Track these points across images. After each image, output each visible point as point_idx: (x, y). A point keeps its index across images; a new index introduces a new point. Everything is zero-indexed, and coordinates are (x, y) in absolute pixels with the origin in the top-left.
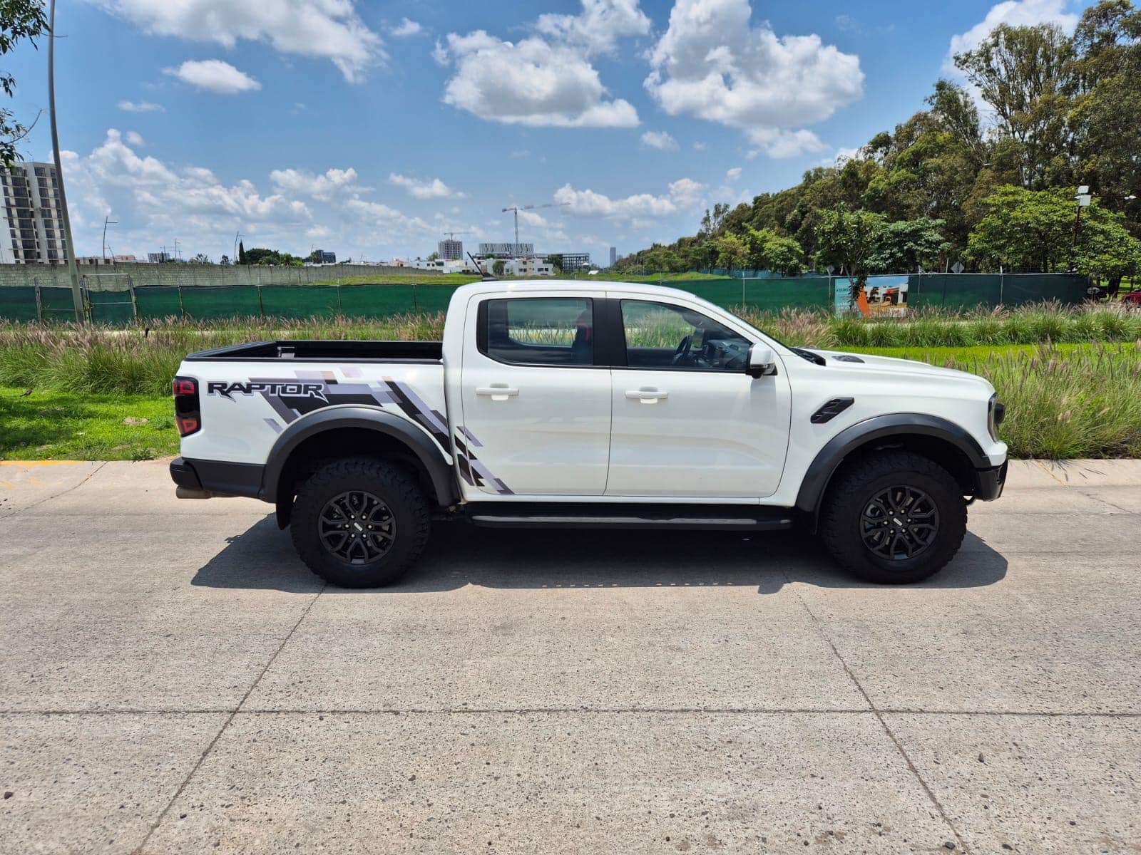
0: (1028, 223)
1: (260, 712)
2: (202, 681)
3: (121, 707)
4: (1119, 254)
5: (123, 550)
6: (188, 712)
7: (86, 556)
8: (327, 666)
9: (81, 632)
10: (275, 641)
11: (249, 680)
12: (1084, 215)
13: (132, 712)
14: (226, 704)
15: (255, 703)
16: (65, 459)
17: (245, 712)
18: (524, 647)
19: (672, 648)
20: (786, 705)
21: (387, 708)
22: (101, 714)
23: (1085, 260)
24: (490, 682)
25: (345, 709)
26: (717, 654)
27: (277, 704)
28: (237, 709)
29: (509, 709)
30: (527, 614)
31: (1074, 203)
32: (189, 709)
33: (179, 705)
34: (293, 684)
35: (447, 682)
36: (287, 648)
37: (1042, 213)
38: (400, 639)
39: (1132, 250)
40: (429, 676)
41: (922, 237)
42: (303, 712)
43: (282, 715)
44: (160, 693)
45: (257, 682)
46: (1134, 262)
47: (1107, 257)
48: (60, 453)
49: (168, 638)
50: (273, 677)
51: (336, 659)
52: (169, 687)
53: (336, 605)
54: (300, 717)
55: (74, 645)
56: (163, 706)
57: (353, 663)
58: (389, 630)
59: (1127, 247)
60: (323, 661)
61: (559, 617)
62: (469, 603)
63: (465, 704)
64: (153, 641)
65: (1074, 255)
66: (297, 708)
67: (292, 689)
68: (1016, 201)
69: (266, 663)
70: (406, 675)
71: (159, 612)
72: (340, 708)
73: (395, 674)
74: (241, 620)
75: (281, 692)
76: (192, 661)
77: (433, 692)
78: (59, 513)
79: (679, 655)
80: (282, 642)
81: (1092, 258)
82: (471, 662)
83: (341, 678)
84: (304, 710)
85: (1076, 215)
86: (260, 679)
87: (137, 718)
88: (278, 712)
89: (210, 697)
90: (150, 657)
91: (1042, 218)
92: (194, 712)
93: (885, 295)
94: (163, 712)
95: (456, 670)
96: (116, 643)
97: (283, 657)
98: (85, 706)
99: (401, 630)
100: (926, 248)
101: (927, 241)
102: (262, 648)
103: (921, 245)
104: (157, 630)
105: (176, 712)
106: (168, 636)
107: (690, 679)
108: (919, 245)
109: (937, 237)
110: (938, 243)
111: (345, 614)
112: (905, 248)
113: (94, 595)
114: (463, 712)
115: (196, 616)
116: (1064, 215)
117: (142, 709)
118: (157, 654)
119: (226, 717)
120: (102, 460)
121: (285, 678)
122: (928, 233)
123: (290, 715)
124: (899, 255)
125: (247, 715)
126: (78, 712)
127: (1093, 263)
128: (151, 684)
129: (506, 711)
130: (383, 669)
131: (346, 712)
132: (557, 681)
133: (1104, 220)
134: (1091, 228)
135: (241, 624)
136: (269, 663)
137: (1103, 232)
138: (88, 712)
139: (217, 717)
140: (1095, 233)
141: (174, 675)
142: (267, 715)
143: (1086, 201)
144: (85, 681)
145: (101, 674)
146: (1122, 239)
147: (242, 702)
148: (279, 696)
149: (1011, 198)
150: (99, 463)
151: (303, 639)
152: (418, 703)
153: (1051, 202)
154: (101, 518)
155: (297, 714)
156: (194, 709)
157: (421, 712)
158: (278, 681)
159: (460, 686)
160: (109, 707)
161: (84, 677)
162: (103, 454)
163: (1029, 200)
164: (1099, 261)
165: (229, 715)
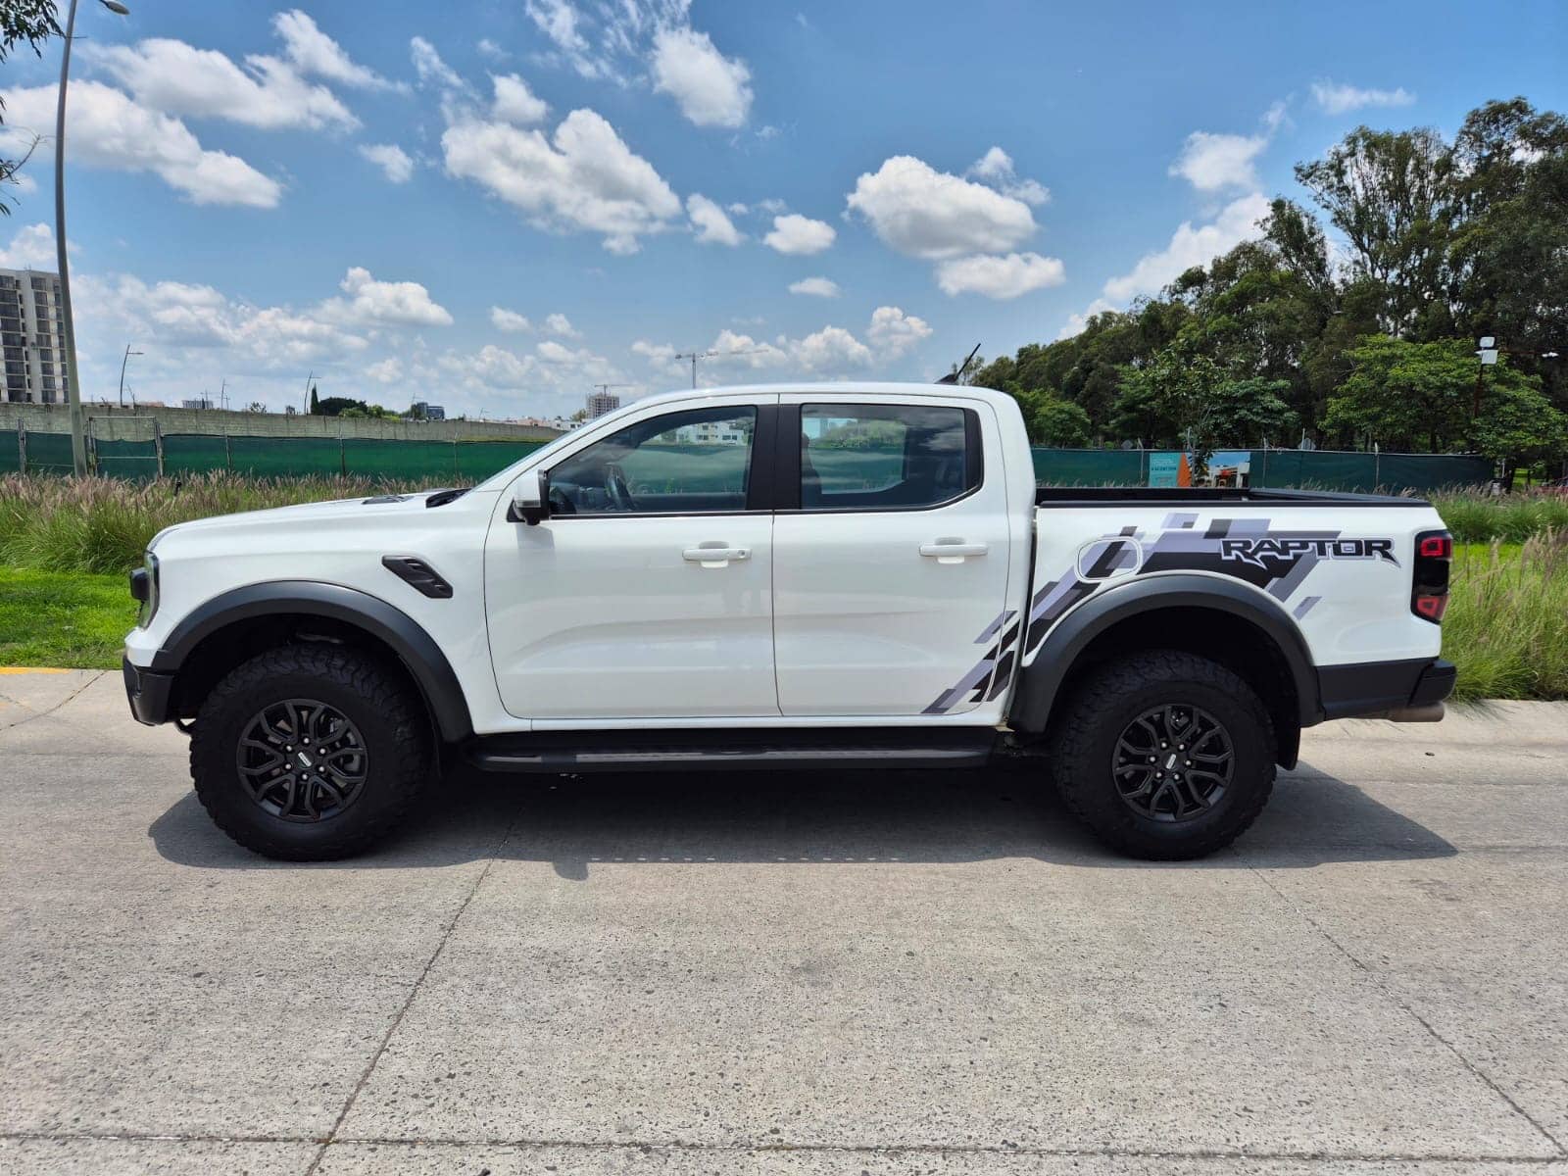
0: (1412, 385)
1: (376, 1142)
2: (262, 1071)
3: (105, 1124)
4: (1537, 431)
5: (124, 814)
6: (234, 1139)
7: (61, 823)
8: (497, 1042)
9: (38, 965)
10: (395, 990)
11: (354, 1067)
12: (1489, 377)
13: (125, 1136)
14: (310, 1122)
15: (365, 1122)
16: (38, 665)
17: (346, 1142)
18: (856, 1011)
19: (1129, 1018)
20: (1395, 1145)
21: (627, 1139)
22: (63, 1140)
23: (1491, 437)
24: (811, 1083)
25: (544, 1137)
26: (1217, 1032)
27: (410, 1124)
28: (332, 1134)
29: (863, 1144)
30: (841, 945)
31: (1474, 361)
32: (236, 1131)
33: (217, 1123)
34: (437, 1080)
35: (730, 1080)
36: (419, 1001)
37: (1430, 373)
38: (625, 989)
39: (1554, 425)
40: (694, 1066)
41: (1258, 402)
42: (462, 1143)
43: (420, 1150)
44: (181, 1095)
45: (367, 1074)
46: (1557, 441)
47: (1520, 434)
48: (30, 656)
49: (198, 980)
50: (398, 1066)
51: (512, 1027)
52: (199, 1083)
53: (499, 920)
54: (457, 1154)
55: (21, 992)
56: (188, 1124)
57: (545, 1035)
58: (601, 969)
59: (1547, 421)
60: (488, 1031)
61: (903, 950)
62: (734, 919)
63: (775, 1131)
64: (170, 983)
65: (1475, 429)
66: (451, 1134)
67: (435, 1091)
68: (1394, 356)
69: (382, 1033)
70: (649, 1063)
71: (182, 928)
72: (535, 1135)
73: (628, 1061)
74: (331, 945)
75: (416, 1096)
76: (242, 1029)
77: (707, 1103)
78: (21, 751)
79: (1149, 1034)
80: (410, 990)
81: (1500, 434)
82: (765, 1039)
83: (526, 1068)
84: (463, 1138)
85: (1477, 376)
86: (373, 1067)
87: (134, 1150)
88: (413, 1143)
89: (278, 1107)
90: (164, 1017)
91: (1431, 379)
92: (247, 1139)
93: (1219, 477)
94: (185, 1139)
95: (741, 1055)
96: (99, 987)
97: (412, 1024)
98: (30, 1123)
99: (624, 972)
100: (1264, 418)
101: (1266, 409)
102: (373, 1004)
103: (1258, 414)
104: (177, 963)
105: (211, 1139)
106: (198, 975)
107: (1189, 1085)
108: (1253, 414)
109: (1278, 404)
110: (1281, 412)
111: (518, 939)
112: (1236, 417)
113: (69, 893)
114: (777, 1149)
115: (250, 937)
116: (1460, 377)
117: (144, 1130)
118: (176, 1012)
119: (311, 1152)
120: (98, 668)
121: (421, 1066)
122: (1268, 398)
123: (438, 1149)
124: (1228, 426)
125: (349, 1148)
126: (17, 1135)
127: (1502, 441)
128: (163, 1074)
129: (858, 1149)
130: (603, 1050)
131: (545, 1143)
132: (940, 1084)
133: (1513, 384)
134: (1497, 395)
135: (331, 953)
136: (389, 1035)
137: (1514, 400)
138: (36, 1137)
139: (293, 1151)
140: (1505, 401)
141: (209, 1056)
142: (392, 1150)
143: (1490, 357)
144: (38, 1065)
145: (69, 1051)
146: (1540, 410)
147: (340, 1120)
148: (413, 1106)
149: (1386, 351)
150: (94, 673)
151: (447, 985)
152: (682, 1126)
153: (1442, 359)
154: (91, 760)
155: (450, 1149)
156: (248, 1133)
157: (693, 1146)
158: (407, 1073)
159: (755, 1089)
160: (79, 1126)
161: (36, 1057)
162: (100, 659)
163: (1413, 355)
164: (1512, 439)
165: (316, 1149)
